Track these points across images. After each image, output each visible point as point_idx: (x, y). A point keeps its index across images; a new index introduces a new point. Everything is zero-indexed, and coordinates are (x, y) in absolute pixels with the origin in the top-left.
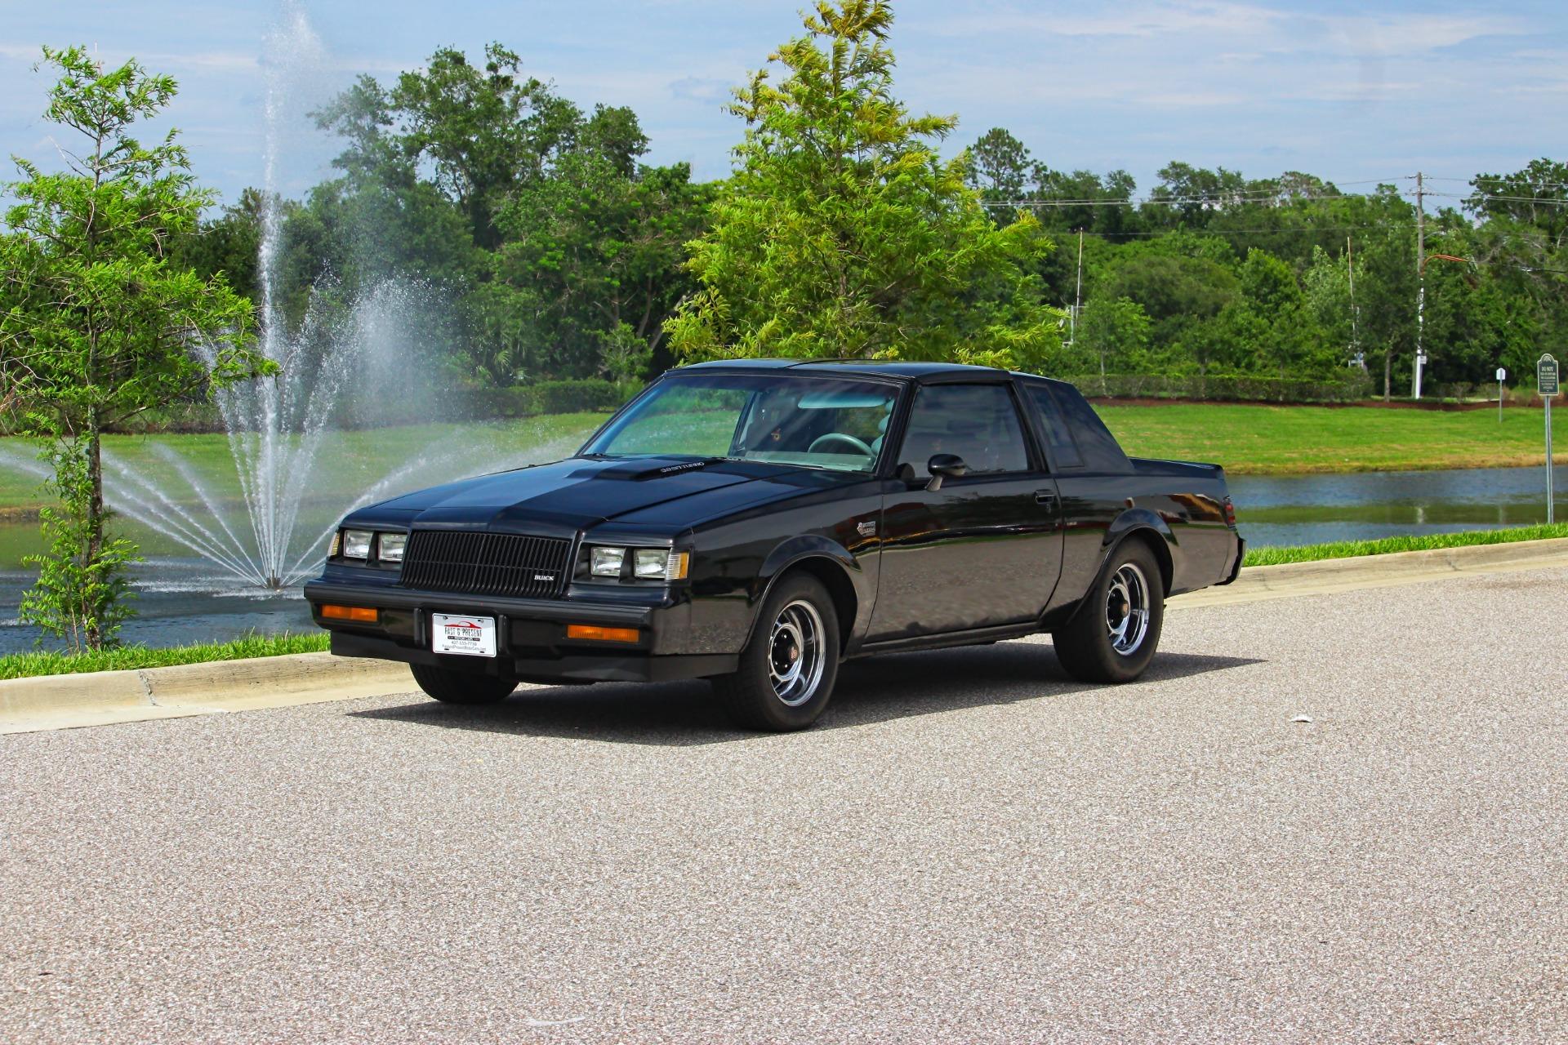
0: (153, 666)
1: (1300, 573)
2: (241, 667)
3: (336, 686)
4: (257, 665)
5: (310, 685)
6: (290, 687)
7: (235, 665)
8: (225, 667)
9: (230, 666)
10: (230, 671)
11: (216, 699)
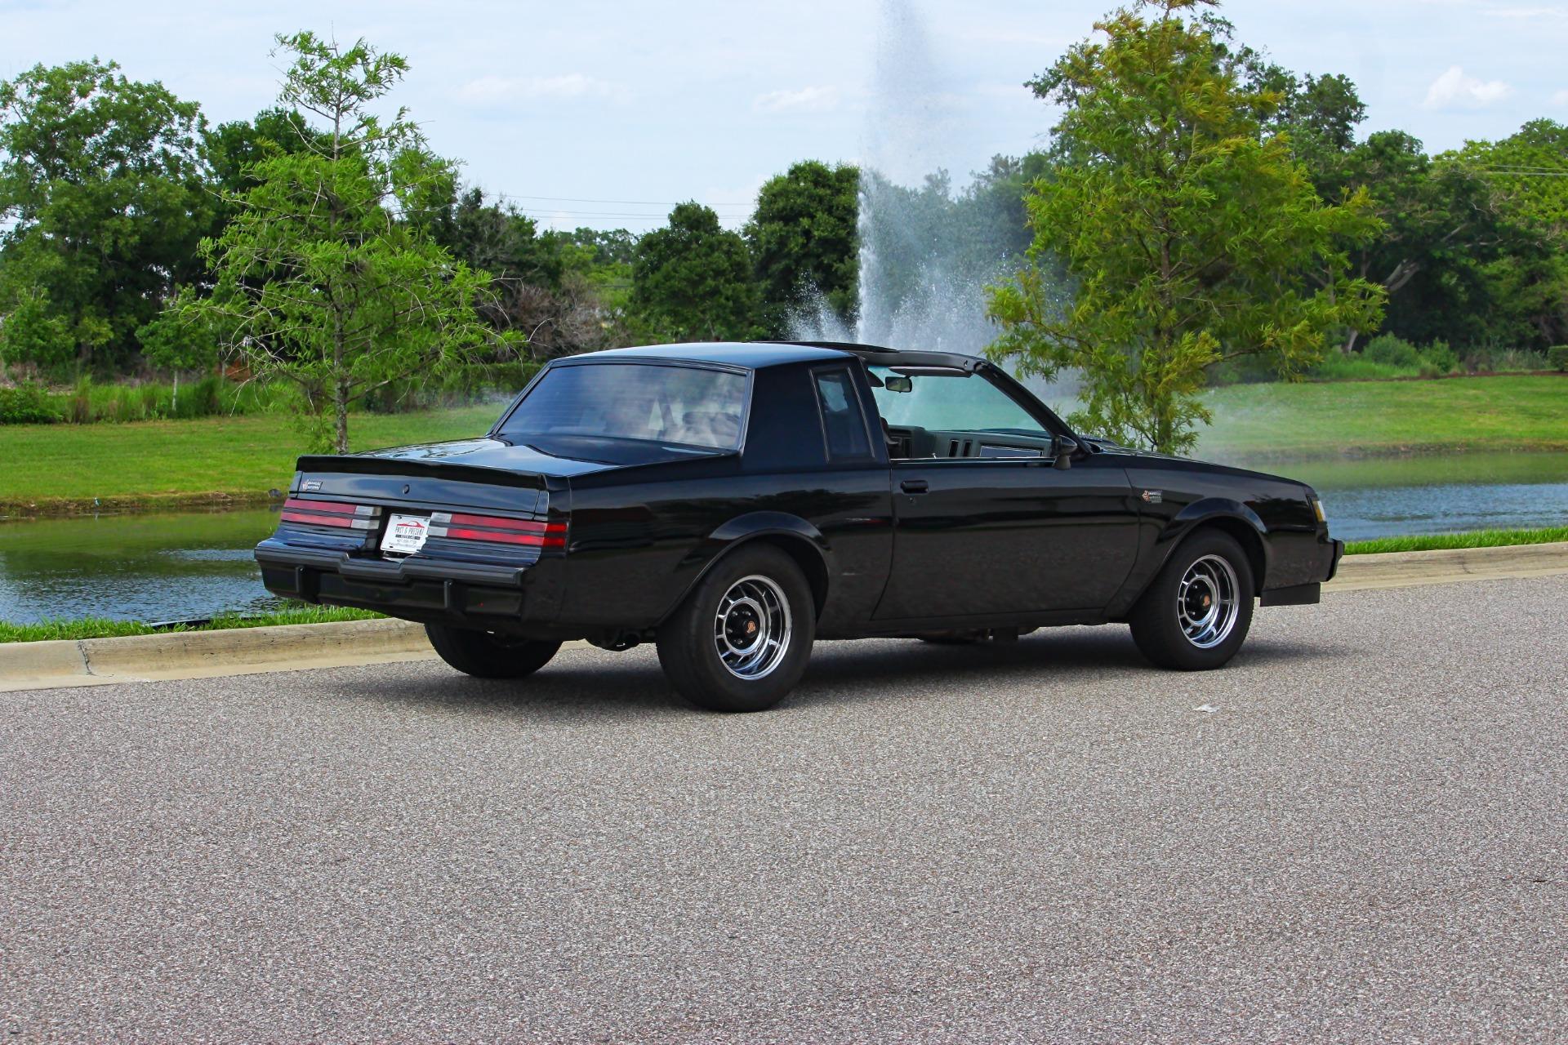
0: (102, 636)
1: (1511, 556)
2: (194, 638)
3: (302, 657)
4: (213, 636)
5: (272, 657)
6: (249, 658)
7: (188, 637)
8: (176, 639)
9: (182, 638)
10: (181, 643)
11: (160, 668)
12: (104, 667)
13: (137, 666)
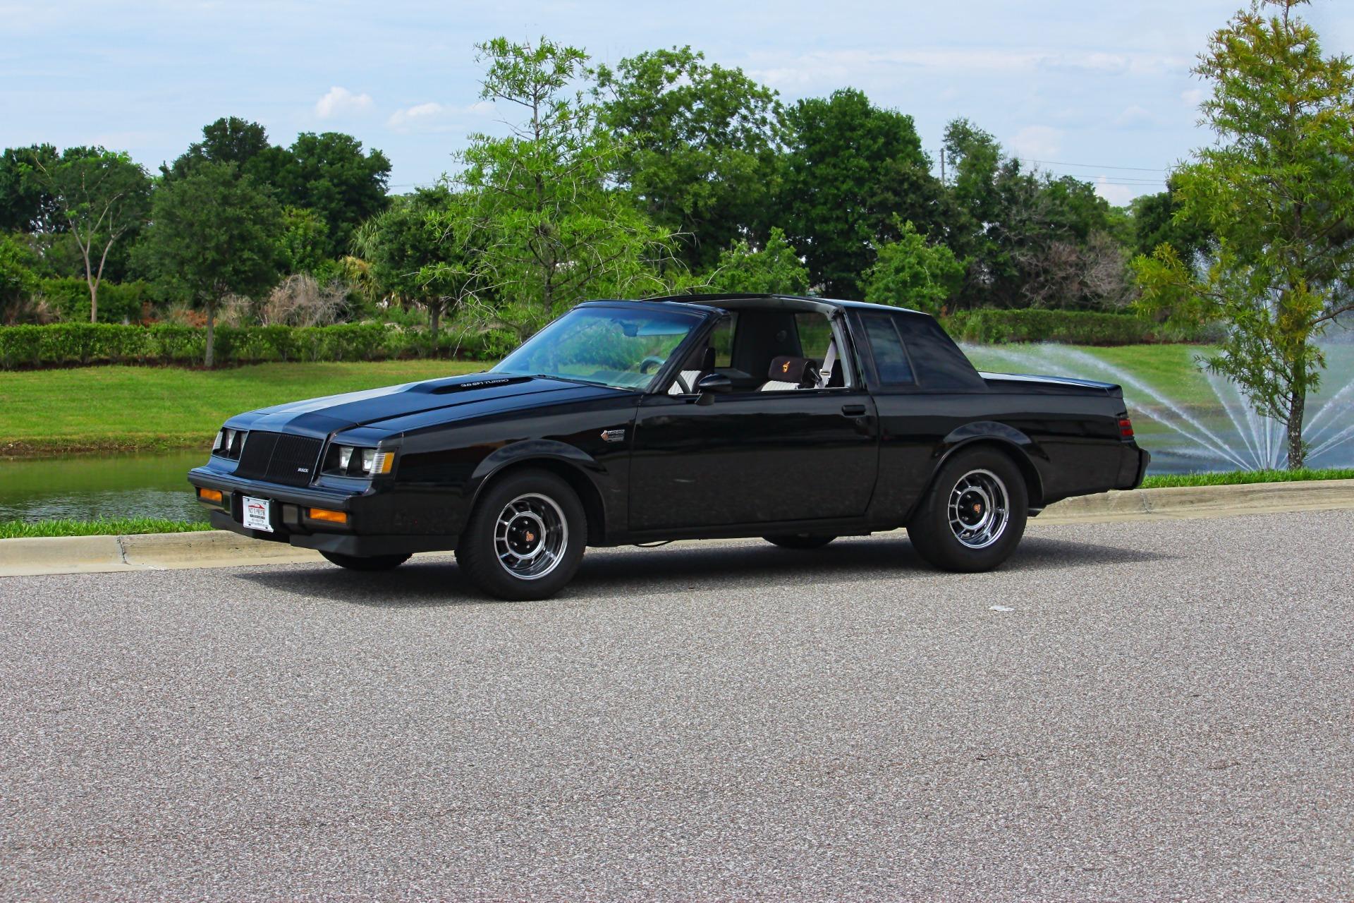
7: (217, 534)
8: (205, 536)
9: (212, 535)
10: (210, 539)
11: (187, 560)
12: (138, 557)
13: (168, 557)
